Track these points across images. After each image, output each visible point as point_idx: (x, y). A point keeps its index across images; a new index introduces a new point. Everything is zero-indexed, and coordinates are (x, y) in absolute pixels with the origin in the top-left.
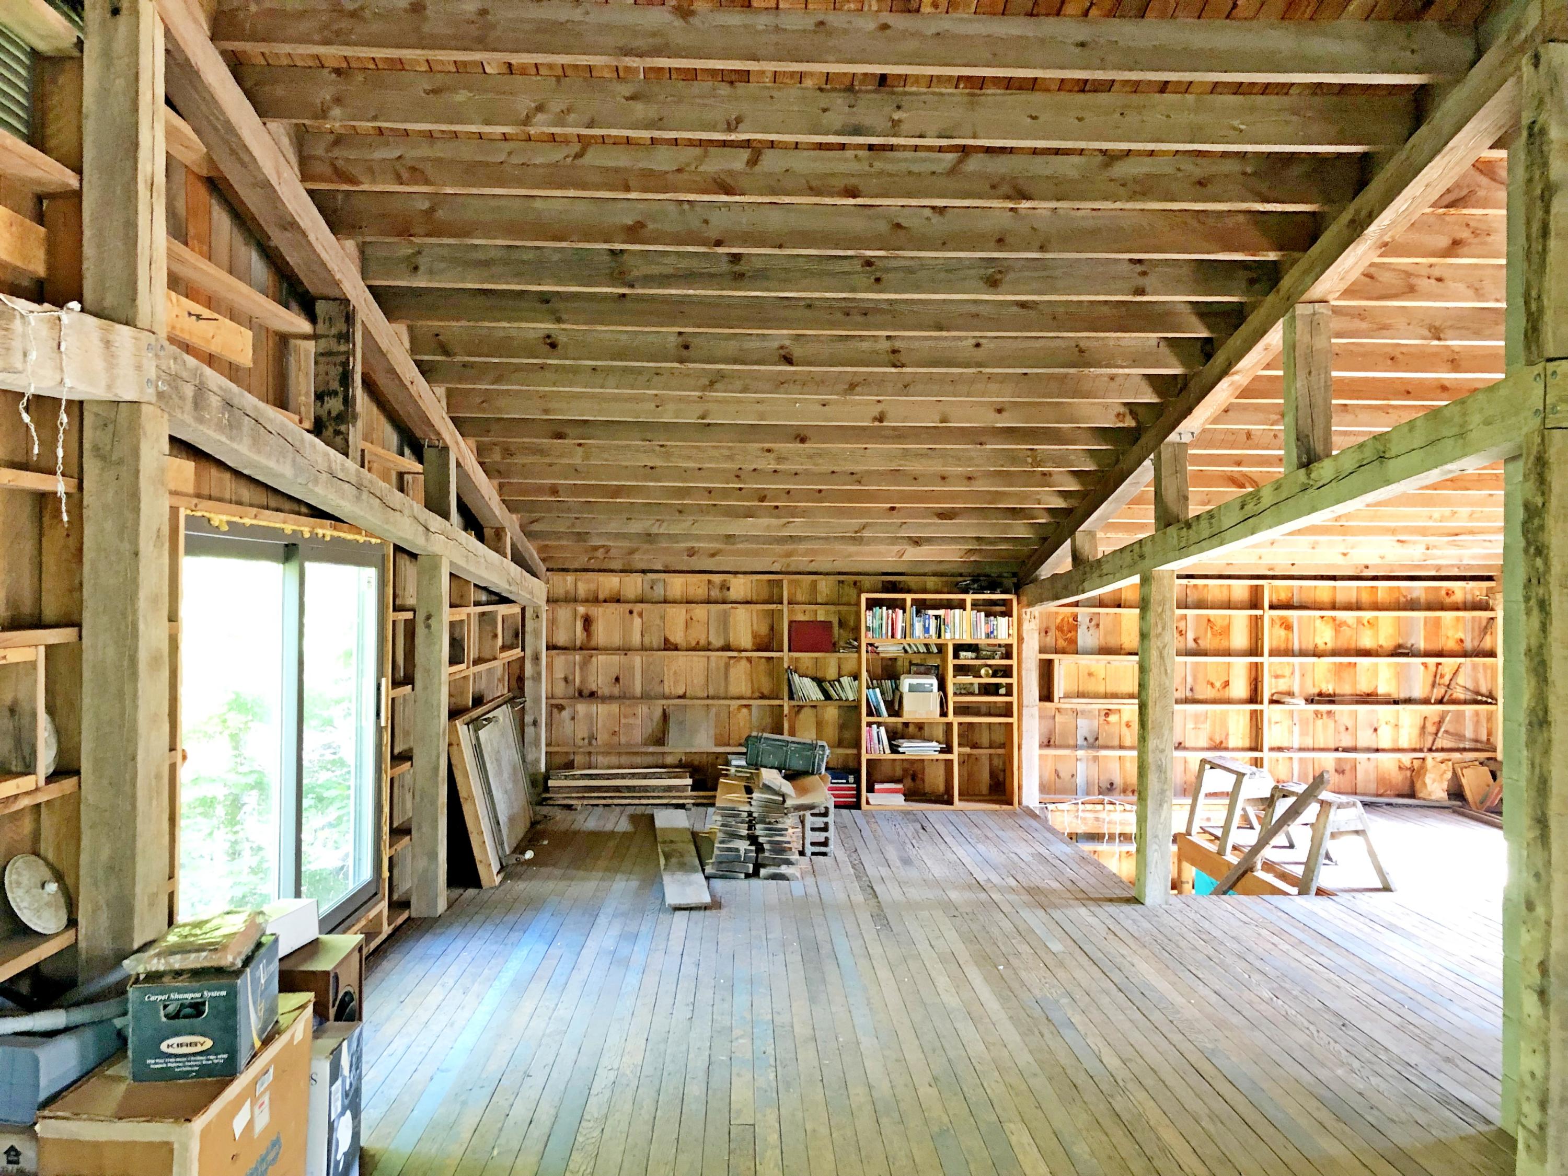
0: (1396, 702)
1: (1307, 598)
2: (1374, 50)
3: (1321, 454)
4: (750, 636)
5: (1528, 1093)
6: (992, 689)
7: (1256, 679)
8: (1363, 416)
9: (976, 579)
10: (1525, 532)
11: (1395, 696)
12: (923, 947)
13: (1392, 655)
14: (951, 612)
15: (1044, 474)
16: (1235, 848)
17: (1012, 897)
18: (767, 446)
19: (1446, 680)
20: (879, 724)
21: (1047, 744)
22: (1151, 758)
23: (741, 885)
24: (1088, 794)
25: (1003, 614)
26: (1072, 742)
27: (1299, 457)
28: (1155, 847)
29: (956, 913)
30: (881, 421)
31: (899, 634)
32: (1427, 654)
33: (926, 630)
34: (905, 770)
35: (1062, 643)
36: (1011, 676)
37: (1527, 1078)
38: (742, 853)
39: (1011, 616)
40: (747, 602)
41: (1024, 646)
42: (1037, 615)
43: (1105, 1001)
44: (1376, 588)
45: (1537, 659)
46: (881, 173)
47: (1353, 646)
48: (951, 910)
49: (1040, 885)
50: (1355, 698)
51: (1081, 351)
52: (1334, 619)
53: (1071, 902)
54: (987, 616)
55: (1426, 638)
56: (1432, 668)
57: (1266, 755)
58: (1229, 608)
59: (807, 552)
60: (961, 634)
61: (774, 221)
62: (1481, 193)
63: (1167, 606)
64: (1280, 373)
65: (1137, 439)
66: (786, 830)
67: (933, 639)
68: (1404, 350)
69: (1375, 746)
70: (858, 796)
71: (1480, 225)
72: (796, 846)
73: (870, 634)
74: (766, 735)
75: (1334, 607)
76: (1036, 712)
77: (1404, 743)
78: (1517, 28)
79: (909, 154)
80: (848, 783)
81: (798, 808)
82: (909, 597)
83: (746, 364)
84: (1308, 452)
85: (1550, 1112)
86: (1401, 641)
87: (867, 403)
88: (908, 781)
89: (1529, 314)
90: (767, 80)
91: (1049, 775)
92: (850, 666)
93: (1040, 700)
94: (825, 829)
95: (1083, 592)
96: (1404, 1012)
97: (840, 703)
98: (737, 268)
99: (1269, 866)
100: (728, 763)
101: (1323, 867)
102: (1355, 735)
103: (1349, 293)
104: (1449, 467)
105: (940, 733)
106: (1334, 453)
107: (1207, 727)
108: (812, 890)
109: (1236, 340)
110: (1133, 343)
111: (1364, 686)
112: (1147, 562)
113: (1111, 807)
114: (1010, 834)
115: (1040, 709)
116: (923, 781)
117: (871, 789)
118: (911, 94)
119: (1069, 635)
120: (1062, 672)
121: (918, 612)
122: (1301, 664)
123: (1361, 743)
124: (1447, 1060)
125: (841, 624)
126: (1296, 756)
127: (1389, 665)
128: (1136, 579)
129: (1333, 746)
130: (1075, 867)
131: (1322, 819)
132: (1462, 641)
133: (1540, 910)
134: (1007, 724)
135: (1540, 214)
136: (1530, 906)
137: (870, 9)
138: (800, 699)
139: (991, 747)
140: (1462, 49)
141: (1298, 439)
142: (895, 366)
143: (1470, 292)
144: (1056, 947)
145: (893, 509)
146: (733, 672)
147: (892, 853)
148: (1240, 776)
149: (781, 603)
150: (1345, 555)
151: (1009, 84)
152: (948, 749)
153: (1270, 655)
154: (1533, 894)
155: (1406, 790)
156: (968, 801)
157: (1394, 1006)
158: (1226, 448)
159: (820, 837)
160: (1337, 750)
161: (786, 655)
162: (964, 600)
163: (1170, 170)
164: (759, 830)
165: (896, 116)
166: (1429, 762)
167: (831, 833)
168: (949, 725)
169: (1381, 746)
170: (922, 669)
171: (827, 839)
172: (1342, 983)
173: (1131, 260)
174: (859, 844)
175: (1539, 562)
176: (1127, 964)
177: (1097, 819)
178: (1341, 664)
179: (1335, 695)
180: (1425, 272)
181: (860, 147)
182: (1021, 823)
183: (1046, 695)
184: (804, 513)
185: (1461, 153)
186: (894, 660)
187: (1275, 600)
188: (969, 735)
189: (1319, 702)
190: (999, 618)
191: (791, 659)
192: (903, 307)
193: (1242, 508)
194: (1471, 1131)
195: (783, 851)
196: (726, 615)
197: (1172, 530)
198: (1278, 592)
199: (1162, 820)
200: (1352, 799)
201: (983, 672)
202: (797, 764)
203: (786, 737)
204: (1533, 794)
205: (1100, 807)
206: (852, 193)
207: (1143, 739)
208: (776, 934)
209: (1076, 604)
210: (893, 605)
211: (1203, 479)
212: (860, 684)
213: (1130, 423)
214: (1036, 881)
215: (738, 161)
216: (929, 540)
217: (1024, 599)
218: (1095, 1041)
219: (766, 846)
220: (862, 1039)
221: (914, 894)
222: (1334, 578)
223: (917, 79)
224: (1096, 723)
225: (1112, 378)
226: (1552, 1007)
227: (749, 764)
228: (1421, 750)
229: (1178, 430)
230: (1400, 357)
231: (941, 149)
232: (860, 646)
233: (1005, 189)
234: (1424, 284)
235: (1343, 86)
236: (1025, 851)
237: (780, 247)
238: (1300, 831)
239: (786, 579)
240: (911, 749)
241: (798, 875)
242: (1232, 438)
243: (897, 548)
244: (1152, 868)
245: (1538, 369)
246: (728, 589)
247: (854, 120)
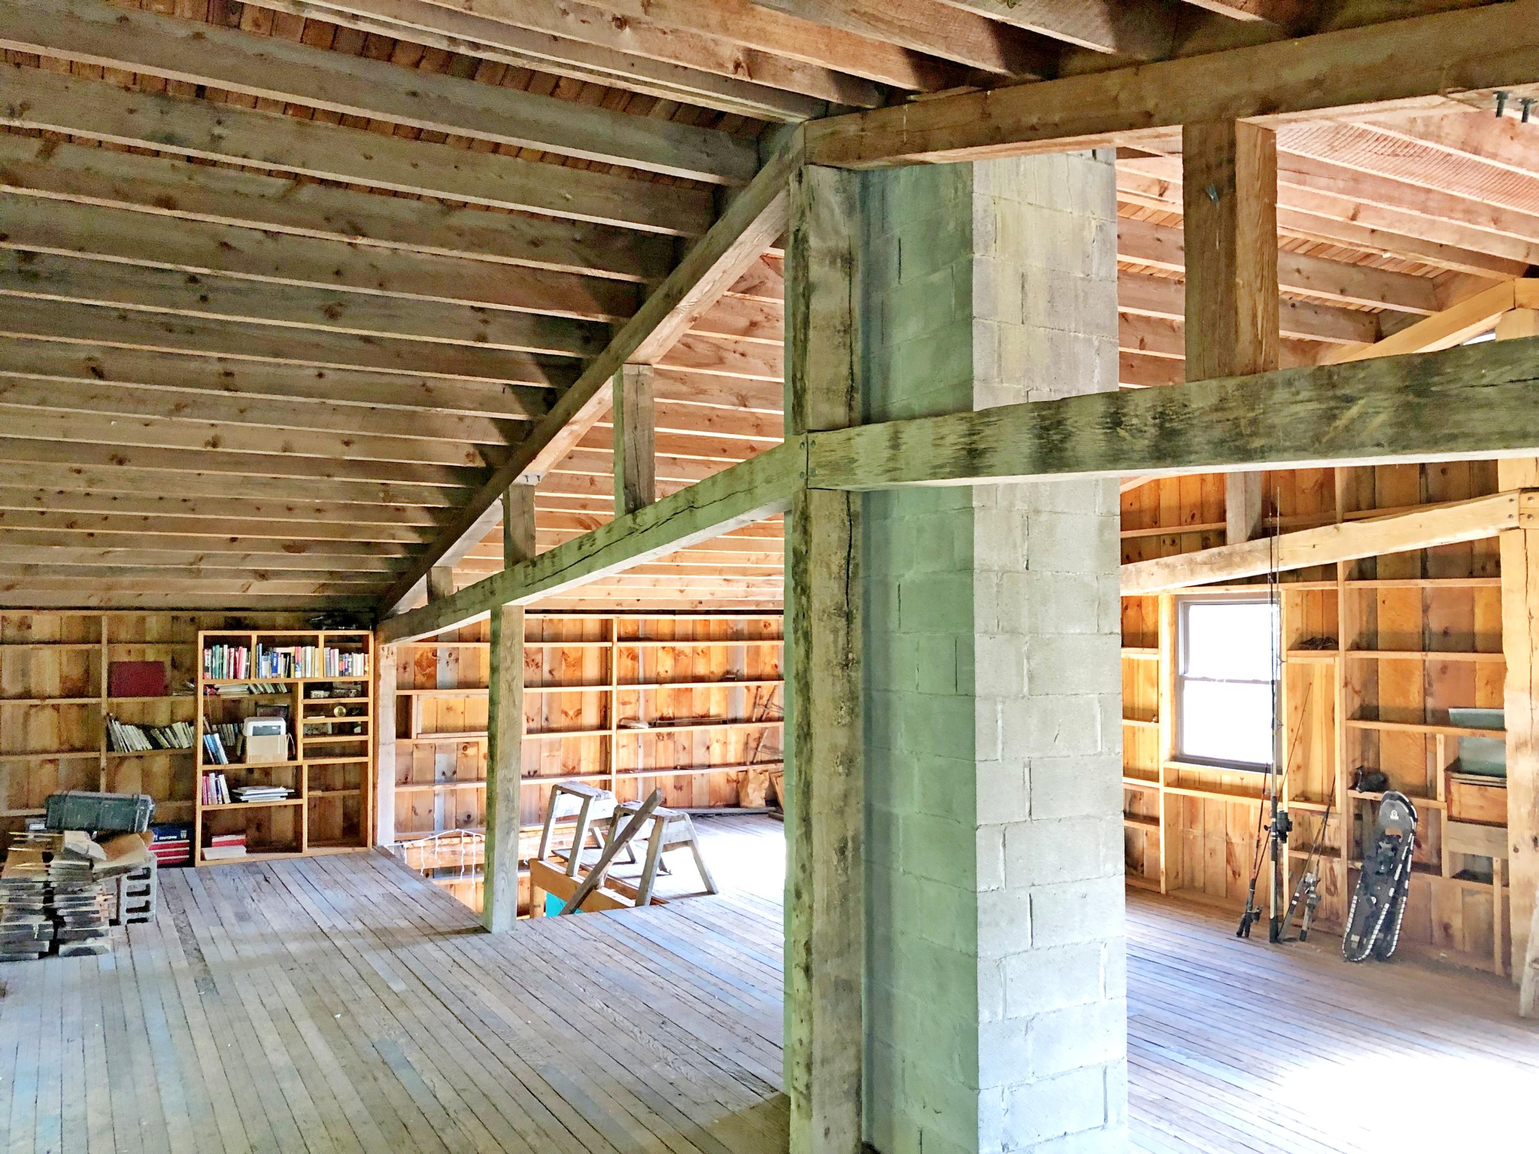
0: (725, 722)
1: (650, 630)
2: (677, 148)
3: (646, 501)
4: (58, 680)
5: (798, 1059)
6: (347, 729)
7: (606, 707)
8: (690, 469)
9: (330, 614)
10: (795, 574)
11: (724, 717)
12: (253, 1007)
13: (721, 680)
14: (302, 650)
15: (398, 509)
16: (582, 868)
17: (358, 941)
18: (76, 466)
19: (764, 701)
20: (218, 773)
21: (405, 780)
22: (499, 788)
23: (34, 967)
24: (445, 828)
25: (359, 651)
26: (429, 777)
27: (627, 504)
28: (503, 875)
29: (295, 966)
30: (215, 445)
31: (242, 674)
32: (750, 679)
33: (274, 669)
34: (249, 821)
35: (420, 679)
36: (366, 714)
37: (797, 1046)
38: (36, 929)
39: (367, 652)
40: (54, 642)
41: (381, 683)
42: (395, 650)
43: (444, 1033)
44: (709, 621)
45: (803, 682)
46: (203, 189)
47: (689, 673)
48: (288, 963)
49: (387, 925)
50: (694, 720)
51: (428, 390)
52: (673, 649)
53: (419, 939)
54: (341, 652)
55: (748, 665)
56: (754, 691)
57: (614, 777)
58: (582, 641)
59: (133, 586)
60: (313, 672)
61: (72, 221)
62: (770, 284)
63: (516, 641)
64: (611, 425)
65: (488, 480)
66: (94, 898)
67: (282, 678)
68: (719, 413)
69: (707, 763)
70: (192, 852)
71: (770, 312)
72: (107, 913)
73: (208, 675)
74: (72, 793)
75: (673, 639)
76: (392, 749)
77: (731, 759)
78: (786, 149)
79: (232, 173)
80: (179, 838)
81: (109, 872)
82: (254, 635)
83: (45, 374)
84: (635, 500)
85: (814, 1072)
86: (729, 668)
87: (199, 427)
88: (253, 832)
89: (796, 393)
90: (63, 70)
91: (405, 812)
92: (184, 710)
93: (398, 737)
94: (146, 892)
95: (439, 627)
96: (715, 1003)
97: (171, 752)
98: (27, 267)
99: (611, 883)
100: (24, 829)
101: (657, 879)
102: (691, 753)
103: (670, 357)
104: (741, 517)
105: (289, 779)
106: (657, 500)
107: (560, 754)
108: (126, 962)
109: (572, 394)
110: (479, 387)
111: (698, 710)
112: (498, 598)
113: (468, 840)
114: (362, 876)
115: (397, 748)
116: (269, 829)
117: (207, 843)
118: (234, 112)
119: (428, 670)
120: (421, 708)
121: (265, 651)
122: (645, 691)
123: (696, 761)
124: (746, 1039)
125: (175, 665)
126: (641, 775)
127: (719, 688)
128: (486, 615)
129: (672, 765)
130: (424, 901)
131: (656, 833)
132: (776, 666)
133: (805, 897)
134: (361, 763)
135: (803, 308)
136: (798, 895)
137: (182, 15)
138: (122, 749)
139: (345, 788)
140: (746, 159)
141: (626, 487)
142: (228, 389)
143: (766, 369)
144: (398, 986)
145: (233, 540)
146: (33, 724)
147: (227, 912)
148: (587, 798)
149: (99, 642)
150: (682, 591)
151: (342, 119)
152: (298, 794)
153: (618, 684)
154: (801, 884)
155: (733, 801)
156: (319, 846)
157: (707, 999)
158: (571, 492)
159: (140, 901)
160: (675, 768)
161: (104, 702)
162: (317, 637)
163: (504, 227)
164: (59, 901)
165: (217, 131)
166: (751, 774)
167: (152, 897)
168: (299, 769)
169: (712, 762)
170: (269, 710)
171: (147, 903)
172: (666, 985)
173: (472, 307)
174: (188, 904)
175: (804, 599)
176: (470, 995)
177: (454, 853)
178: (679, 689)
179: (674, 718)
180: (732, 346)
181: (175, 156)
182: (374, 864)
183: (404, 732)
184: (125, 542)
185: (747, 248)
186: (237, 702)
187: (622, 633)
188: (320, 777)
189: (661, 726)
190: (355, 655)
191: (111, 705)
192: (235, 329)
193: (580, 548)
194: (761, 1100)
195: (92, 921)
196: (25, 659)
197: (519, 568)
198: (625, 625)
199: (509, 847)
200: (682, 812)
201: (336, 711)
202: (115, 823)
203: (103, 794)
204: (800, 796)
205: (456, 840)
206: (168, 203)
207: (491, 770)
208: (73, 1018)
209: (436, 639)
210: (235, 643)
211: (551, 520)
212: (196, 729)
213: (480, 463)
214: (385, 922)
215: (27, 151)
216: (277, 574)
217: (382, 635)
218: (431, 1078)
219: (66, 919)
220: (169, 1118)
221: (248, 951)
222: (673, 612)
223: (240, 97)
224: (454, 757)
225: (461, 418)
226: (814, 980)
227: (49, 828)
228: (744, 764)
229: (524, 472)
230: (715, 418)
231: (270, 173)
232: (196, 688)
233: (342, 224)
234: (730, 357)
235: (656, 174)
236: (374, 892)
237: (81, 250)
238: (638, 846)
239: (105, 616)
240: (253, 797)
241: (109, 947)
242: (577, 483)
243: (240, 582)
244: (499, 895)
245: (802, 438)
246: (29, 627)
247: (168, 129)
